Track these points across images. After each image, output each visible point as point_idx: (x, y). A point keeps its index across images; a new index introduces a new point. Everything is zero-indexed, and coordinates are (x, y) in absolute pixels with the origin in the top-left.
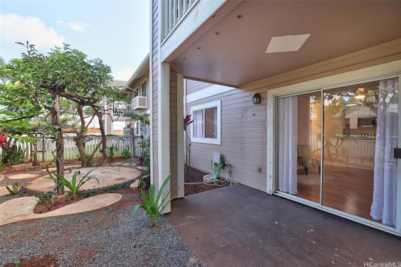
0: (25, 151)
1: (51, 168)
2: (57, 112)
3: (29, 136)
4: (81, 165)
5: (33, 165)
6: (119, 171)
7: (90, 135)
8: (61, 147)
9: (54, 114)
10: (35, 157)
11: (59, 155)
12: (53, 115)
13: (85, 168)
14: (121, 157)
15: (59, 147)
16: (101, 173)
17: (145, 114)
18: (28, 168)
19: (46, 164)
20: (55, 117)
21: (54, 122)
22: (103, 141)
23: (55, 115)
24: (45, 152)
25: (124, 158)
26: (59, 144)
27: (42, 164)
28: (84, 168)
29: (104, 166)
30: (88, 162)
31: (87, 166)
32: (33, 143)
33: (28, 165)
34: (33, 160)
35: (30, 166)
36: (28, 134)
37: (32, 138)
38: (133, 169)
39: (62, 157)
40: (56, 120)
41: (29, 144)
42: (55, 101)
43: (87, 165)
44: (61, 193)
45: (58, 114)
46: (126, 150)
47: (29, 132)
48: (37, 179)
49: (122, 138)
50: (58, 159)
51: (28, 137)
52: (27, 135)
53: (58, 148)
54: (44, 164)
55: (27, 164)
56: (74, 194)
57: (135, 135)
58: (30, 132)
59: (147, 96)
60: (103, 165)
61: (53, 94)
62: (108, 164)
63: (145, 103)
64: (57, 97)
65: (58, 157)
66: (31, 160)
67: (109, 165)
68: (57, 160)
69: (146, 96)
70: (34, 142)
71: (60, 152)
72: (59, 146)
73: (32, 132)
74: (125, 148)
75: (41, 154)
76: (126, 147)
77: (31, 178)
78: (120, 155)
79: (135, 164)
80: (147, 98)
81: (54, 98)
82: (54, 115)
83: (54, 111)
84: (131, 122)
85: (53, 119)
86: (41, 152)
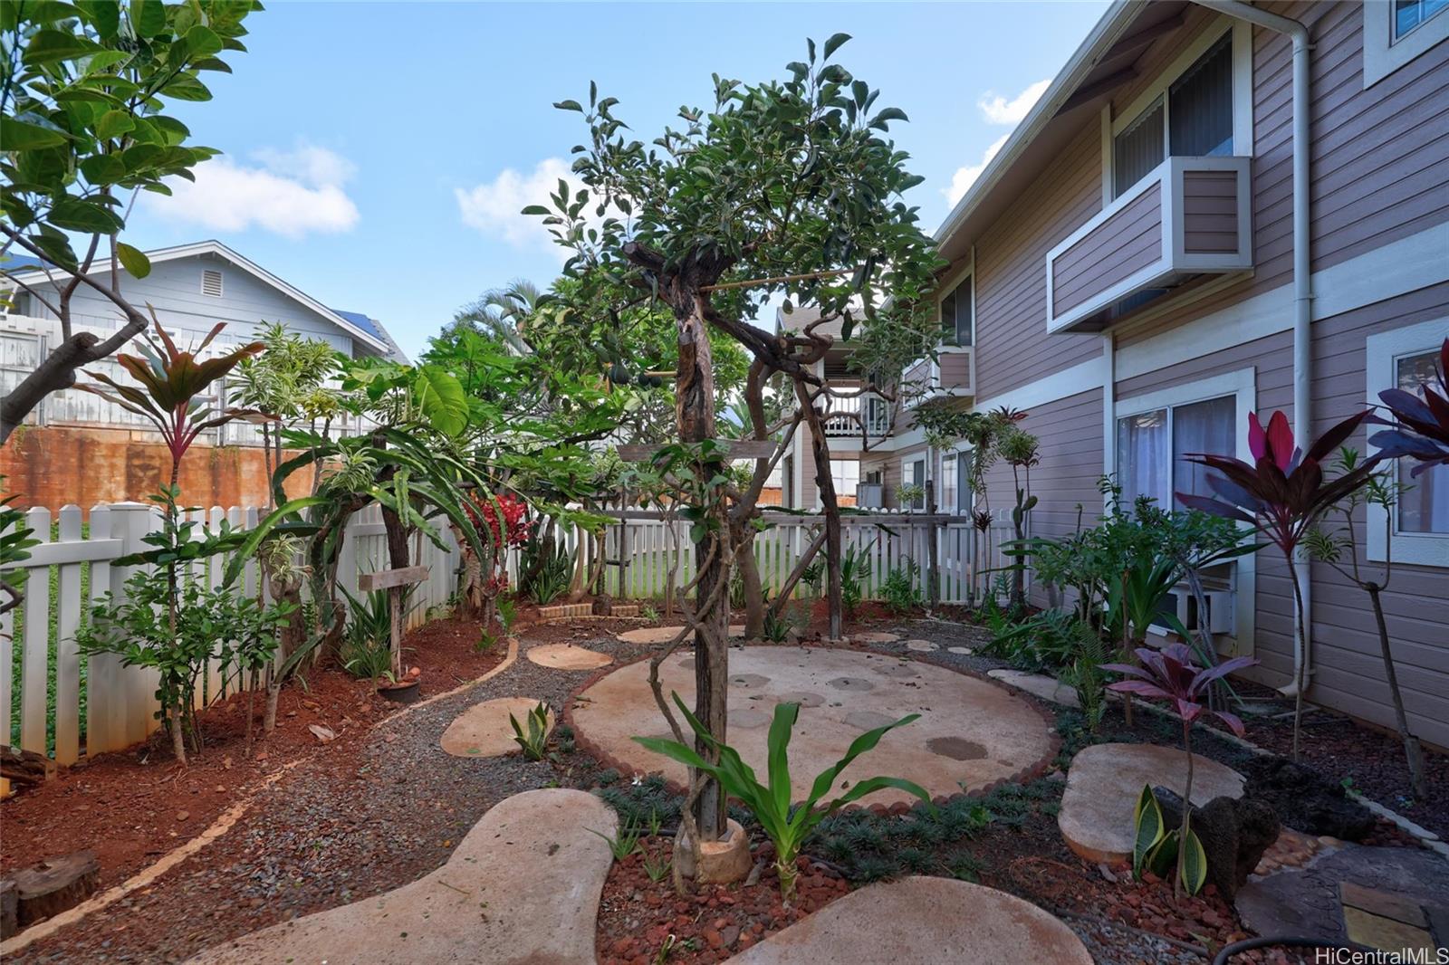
0: (574, 560)
1: (644, 627)
2: (704, 373)
3: (585, 507)
4: (743, 628)
5: (594, 612)
6: (914, 684)
7: (767, 508)
8: (720, 565)
9: (690, 379)
10: (600, 581)
11: (711, 610)
12: (686, 385)
13: (762, 645)
14: (883, 604)
15: (711, 565)
16: (834, 683)
17: (1001, 411)
18: (583, 621)
19: (628, 610)
20: (697, 399)
21: (689, 426)
22: (828, 536)
23: (697, 387)
24: (627, 565)
25: (900, 613)
26: (712, 550)
27: (617, 610)
28: (755, 645)
29: (831, 646)
30: (768, 618)
31: (767, 639)
32: (596, 530)
33: (582, 608)
34: (594, 591)
35: (587, 614)
36: (582, 499)
37: (595, 516)
38: (975, 680)
39: (721, 624)
40: (701, 412)
41: (586, 533)
42: (690, 322)
43: (767, 633)
44: (715, 829)
45: (705, 383)
46: (898, 574)
47: (586, 493)
48: (606, 678)
49: (886, 525)
50: (706, 635)
51: (583, 510)
52: (581, 505)
53: (706, 573)
54: (623, 610)
55: (579, 605)
56: (784, 855)
57: (940, 511)
58: (588, 491)
59: (977, 341)
60: (826, 639)
61: (681, 292)
62: (846, 639)
63: (968, 375)
64: (696, 305)
65: (703, 619)
66: (590, 591)
67: (851, 644)
68: (699, 634)
69: (970, 345)
70: (597, 527)
71: (715, 591)
72: (710, 558)
73: (594, 495)
74: (894, 567)
75: (615, 570)
76: (899, 564)
77: (589, 672)
78: (875, 597)
79: (968, 651)
80: (977, 350)
81: (685, 308)
82: (688, 389)
83: (692, 364)
84: (887, 461)
85: (685, 407)
86: (617, 564)
